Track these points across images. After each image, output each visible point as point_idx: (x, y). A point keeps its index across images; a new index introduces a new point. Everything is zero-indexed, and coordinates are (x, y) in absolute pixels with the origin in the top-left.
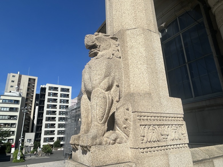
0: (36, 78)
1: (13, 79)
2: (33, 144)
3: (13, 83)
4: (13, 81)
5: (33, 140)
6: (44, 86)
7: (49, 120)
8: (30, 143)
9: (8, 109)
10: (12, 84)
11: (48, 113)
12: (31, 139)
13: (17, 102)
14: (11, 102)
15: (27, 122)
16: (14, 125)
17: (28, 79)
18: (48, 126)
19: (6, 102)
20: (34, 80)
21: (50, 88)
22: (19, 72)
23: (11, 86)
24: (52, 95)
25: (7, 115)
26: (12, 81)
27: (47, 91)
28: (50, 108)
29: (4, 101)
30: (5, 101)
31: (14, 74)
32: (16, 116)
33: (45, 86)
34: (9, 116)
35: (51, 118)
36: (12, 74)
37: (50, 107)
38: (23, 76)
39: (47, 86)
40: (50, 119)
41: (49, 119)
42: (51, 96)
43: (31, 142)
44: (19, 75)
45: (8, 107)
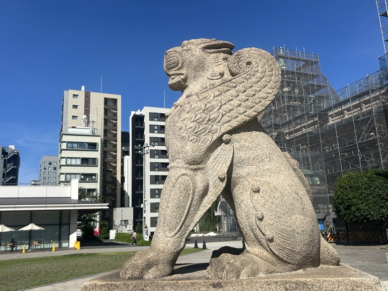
0: (119, 97)
1: (75, 101)
2: (131, 229)
3: (76, 109)
4: (75, 107)
5: (131, 222)
6: (138, 113)
7: (157, 182)
8: (126, 227)
9: (79, 162)
10: (75, 112)
11: (153, 167)
12: (127, 220)
13: (92, 146)
14: (81, 146)
15: (112, 188)
16: (93, 192)
17: (103, 100)
18: (156, 194)
19: (73, 147)
20: (115, 101)
21: (153, 116)
22: (83, 87)
23: (73, 116)
24: (157, 130)
25: (79, 174)
26: (73, 105)
27: (147, 122)
28: (157, 156)
29: (69, 145)
30: (71, 145)
31: (76, 92)
32: (95, 175)
33: (141, 113)
34: (82, 174)
35: (160, 179)
36: (72, 92)
37: (156, 154)
38: (93, 94)
39: (146, 111)
40: (158, 180)
41: (156, 180)
42: (156, 132)
43: (128, 226)
44: (85, 93)
45: (79, 158)
